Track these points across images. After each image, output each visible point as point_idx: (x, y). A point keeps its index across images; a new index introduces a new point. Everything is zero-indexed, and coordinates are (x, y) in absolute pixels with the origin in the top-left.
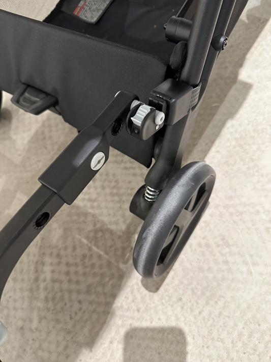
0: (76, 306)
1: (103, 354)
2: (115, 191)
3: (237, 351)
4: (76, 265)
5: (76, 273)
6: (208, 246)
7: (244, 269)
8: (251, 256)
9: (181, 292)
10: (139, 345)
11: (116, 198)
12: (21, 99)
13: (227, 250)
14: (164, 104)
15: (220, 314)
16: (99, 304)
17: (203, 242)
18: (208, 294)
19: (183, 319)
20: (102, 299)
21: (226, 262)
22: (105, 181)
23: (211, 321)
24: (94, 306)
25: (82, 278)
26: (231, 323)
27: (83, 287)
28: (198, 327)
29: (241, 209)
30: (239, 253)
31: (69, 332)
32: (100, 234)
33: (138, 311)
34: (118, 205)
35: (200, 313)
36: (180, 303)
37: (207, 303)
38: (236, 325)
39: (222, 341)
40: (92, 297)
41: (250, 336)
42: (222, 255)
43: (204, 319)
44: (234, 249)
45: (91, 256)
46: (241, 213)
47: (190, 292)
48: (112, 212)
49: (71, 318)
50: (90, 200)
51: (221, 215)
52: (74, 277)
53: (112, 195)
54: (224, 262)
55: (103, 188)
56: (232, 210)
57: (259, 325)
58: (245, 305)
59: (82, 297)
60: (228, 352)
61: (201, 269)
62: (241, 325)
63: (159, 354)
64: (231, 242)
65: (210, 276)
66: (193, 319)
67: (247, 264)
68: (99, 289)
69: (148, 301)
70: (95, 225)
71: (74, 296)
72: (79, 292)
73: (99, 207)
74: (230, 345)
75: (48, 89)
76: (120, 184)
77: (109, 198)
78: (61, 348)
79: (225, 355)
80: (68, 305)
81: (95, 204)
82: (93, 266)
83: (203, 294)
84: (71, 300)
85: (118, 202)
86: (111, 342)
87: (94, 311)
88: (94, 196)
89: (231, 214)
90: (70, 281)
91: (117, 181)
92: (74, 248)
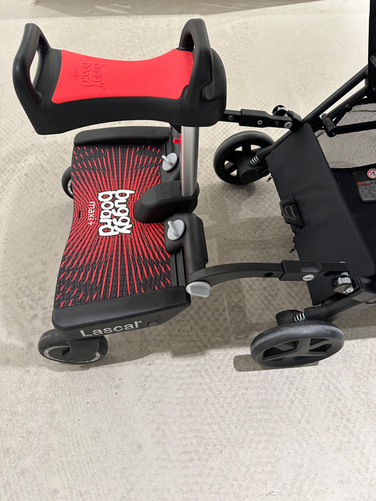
0: (188, 328)
1: (178, 366)
2: (270, 298)
3: (249, 447)
4: (209, 309)
5: (205, 313)
6: (292, 383)
7: (299, 416)
8: (310, 415)
9: (251, 386)
10: (201, 384)
11: (266, 302)
12: (287, 207)
13: (300, 397)
14: (357, 287)
15: (260, 420)
16: (201, 341)
17: (291, 378)
18: (265, 404)
19: (237, 399)
20: (205, 340)
21: (292, 402)
22: (270, 286)
23: (252, 418)
24: (197, 339)
25: (205, 319)
26: (261, 432)
27: (201, 323)
28: (242, 412)
29: (332, 387)
30: (305, 406)
31: (171, 336)
32: (238, 310)
33: (218, 368)
34: (264, 307)
35: (250, 407)
36: (244, 391)
37: (259, 408)
38: (263, 435)
39: (247, 433)
40: (201, 334)
41: (264, 449)
42: (294, 396)
43: (249, 412)
44: (304, 401)
45: (222, 314)
46: (329, 390)
47: (256, 392)
48: (256, 306)
49: (178, 330)
50: (250, 286)
51: (317, 378)
52: (201, 314)
53: (266, 298)
54: (291, 400)
55: (265, 289)
56: (326, 382)
57: (275, 450)
58: (278, 432)
59: (195, 327)
60: (244, 441)
61: (274, 389)
62: (265, 438)
63: (207, 400)
64: (306, 396)
65: (276, 397)
66: (243, 406)
67: (303, 416)
68: (209, 335)
69: (228, 370)
70: (239, 302)
71: (192, 322)
72: (196, 323)
73: (251, 295)
74: (249, 440)
75: (306, 218)
76: (276, 298)
77: (262, 297)
78: (158, 338)
79: (241, 441)
80: (184, 322)
81: (251, 292)
82: (217, 320)
83: (262, 401)
84: (188, 322)
85: (265, 305)
86: (188, 366)
87: (195, 341)
88: (254, 287)
89: (323, 384)
90: (197, 313)
91: (276, 294)
92: (216, 300)
